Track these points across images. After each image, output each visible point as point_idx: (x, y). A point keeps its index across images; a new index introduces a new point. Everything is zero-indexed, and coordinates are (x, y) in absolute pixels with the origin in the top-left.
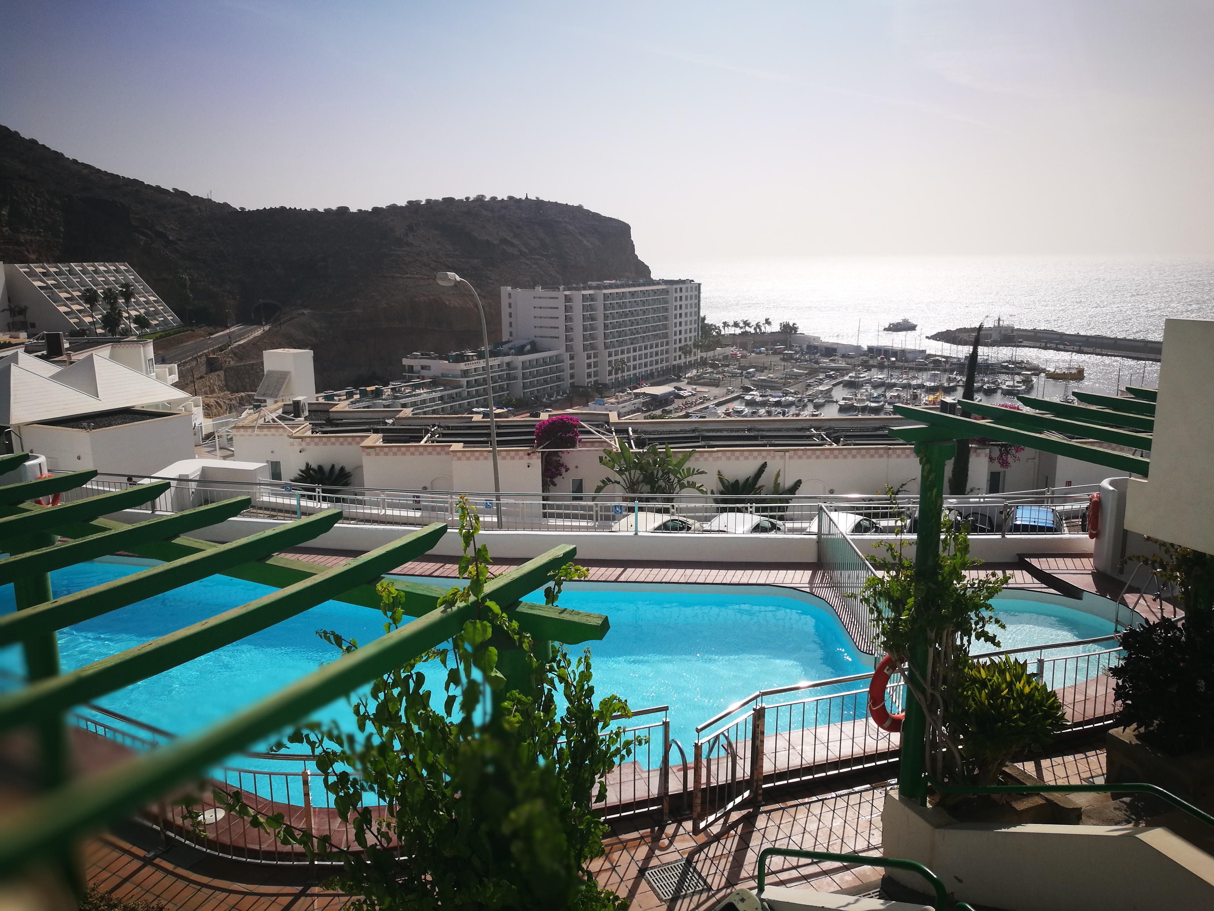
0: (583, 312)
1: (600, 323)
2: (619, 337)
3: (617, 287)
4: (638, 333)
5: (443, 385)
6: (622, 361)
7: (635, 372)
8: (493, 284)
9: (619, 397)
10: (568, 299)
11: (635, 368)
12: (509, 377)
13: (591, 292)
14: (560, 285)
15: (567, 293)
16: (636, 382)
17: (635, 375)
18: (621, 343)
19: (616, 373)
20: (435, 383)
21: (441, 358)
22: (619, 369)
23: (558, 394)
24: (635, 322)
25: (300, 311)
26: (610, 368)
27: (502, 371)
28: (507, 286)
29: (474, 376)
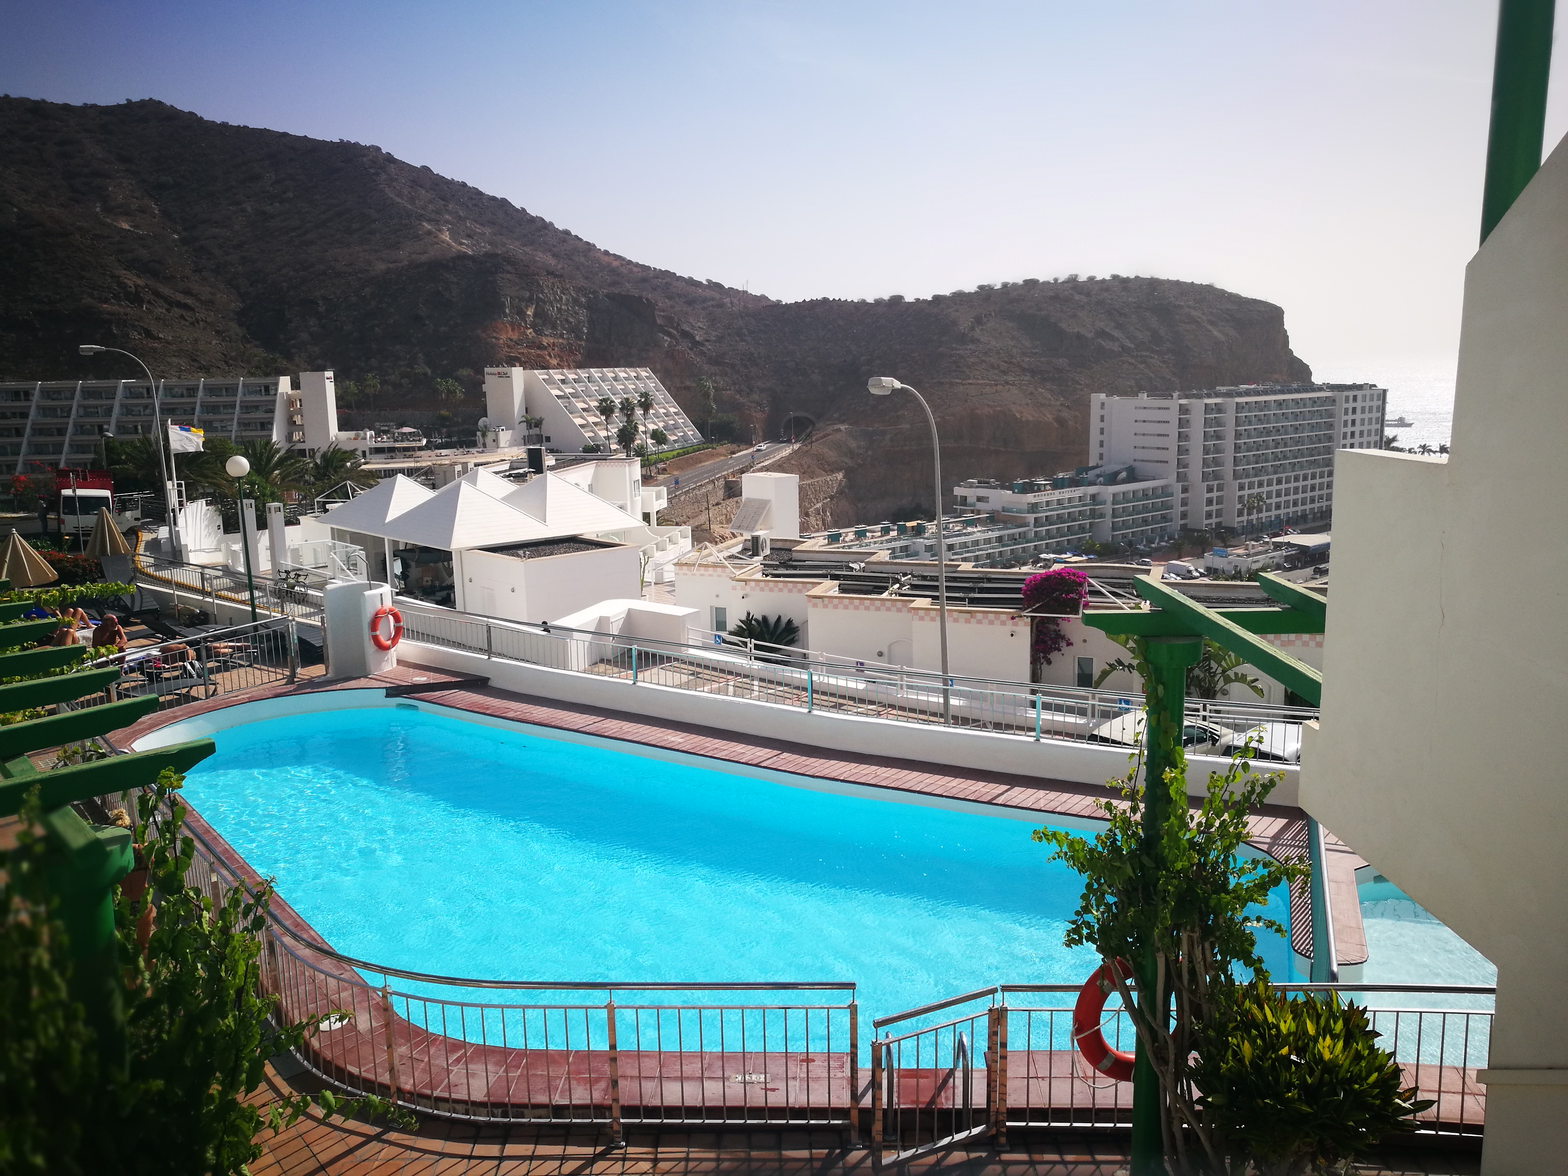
0: (1205, 427)
1: (1229, 443)
2: (1257, 463)
3: (1257, 393)
4: (1285, 458)
5: (1005, 522)
6: (1259, 497)
7: (1278, 512)
8: (1082, 390)
9: (1250, 547)
10: (1184, 410)
11: (1278, 507)
12: (1093, 514)
13: (1218, 400)
14: (1174, 391)
15: (1183, 401)
16: (1279, 527)
17: (1278, 517)
18: (1258, 472)
19: (1249, 514)
20: (993, 519)
21: (1003, 487)
22: (1254, 508)
23: (1162, 539)
24: (1282, 443)
25: (836, 427)
26: (1240, 506)
27: (1084, 505)
28: (1101, 392)
29: (1046, 511)
